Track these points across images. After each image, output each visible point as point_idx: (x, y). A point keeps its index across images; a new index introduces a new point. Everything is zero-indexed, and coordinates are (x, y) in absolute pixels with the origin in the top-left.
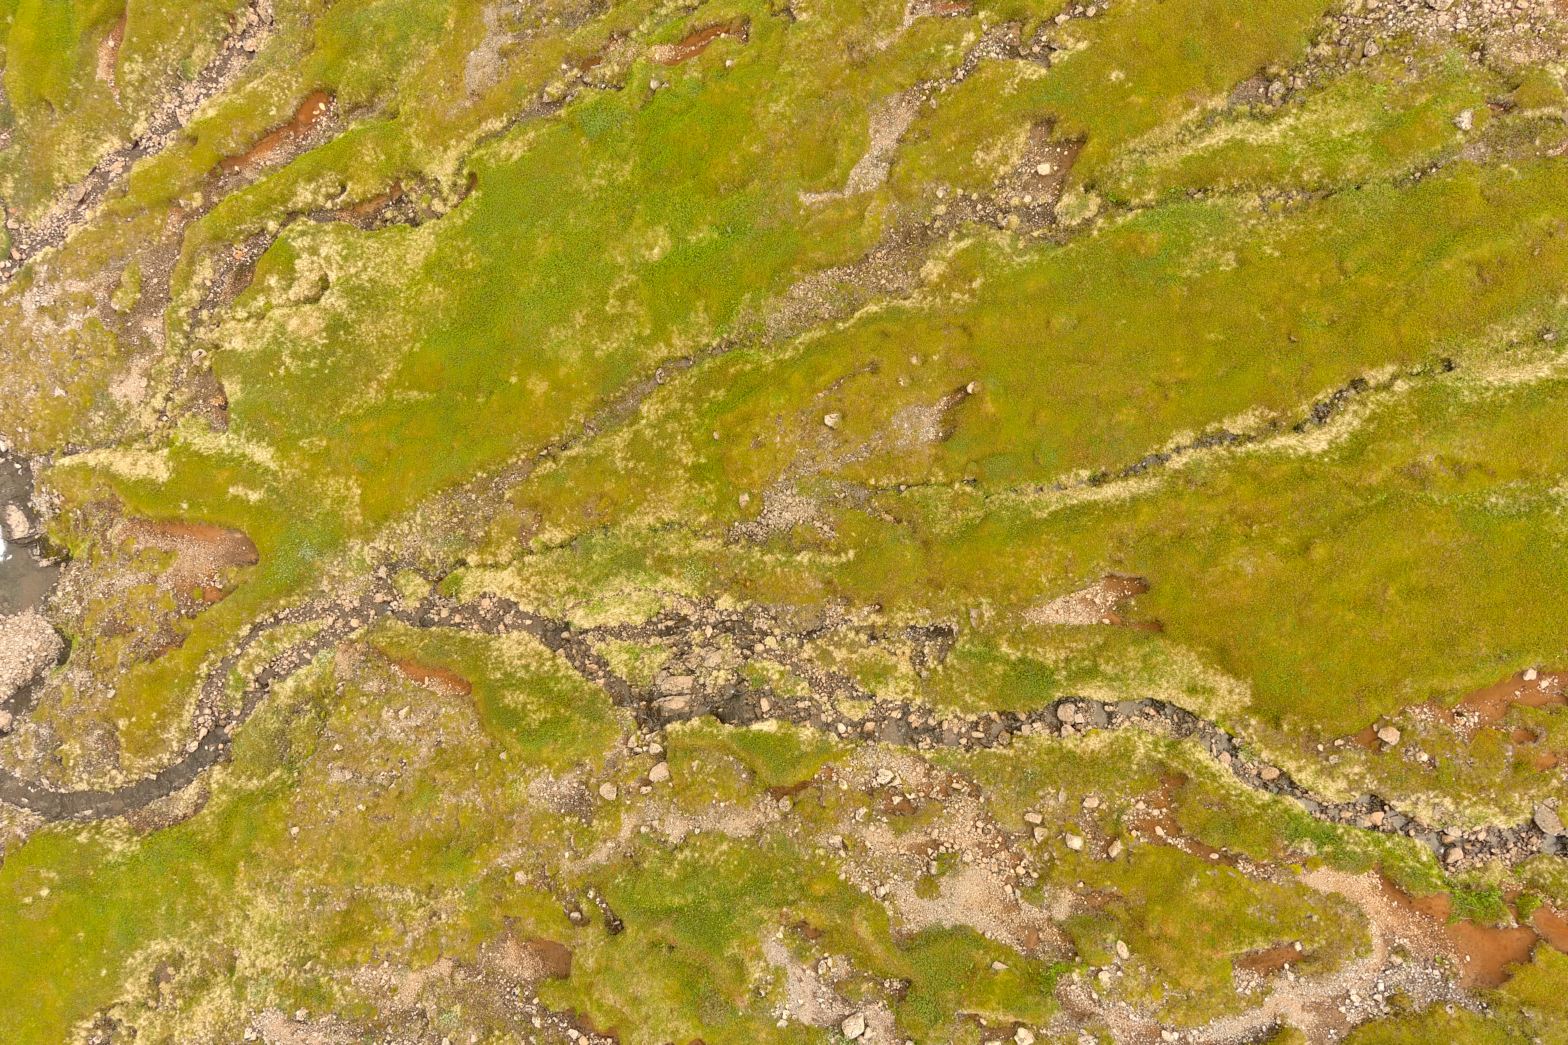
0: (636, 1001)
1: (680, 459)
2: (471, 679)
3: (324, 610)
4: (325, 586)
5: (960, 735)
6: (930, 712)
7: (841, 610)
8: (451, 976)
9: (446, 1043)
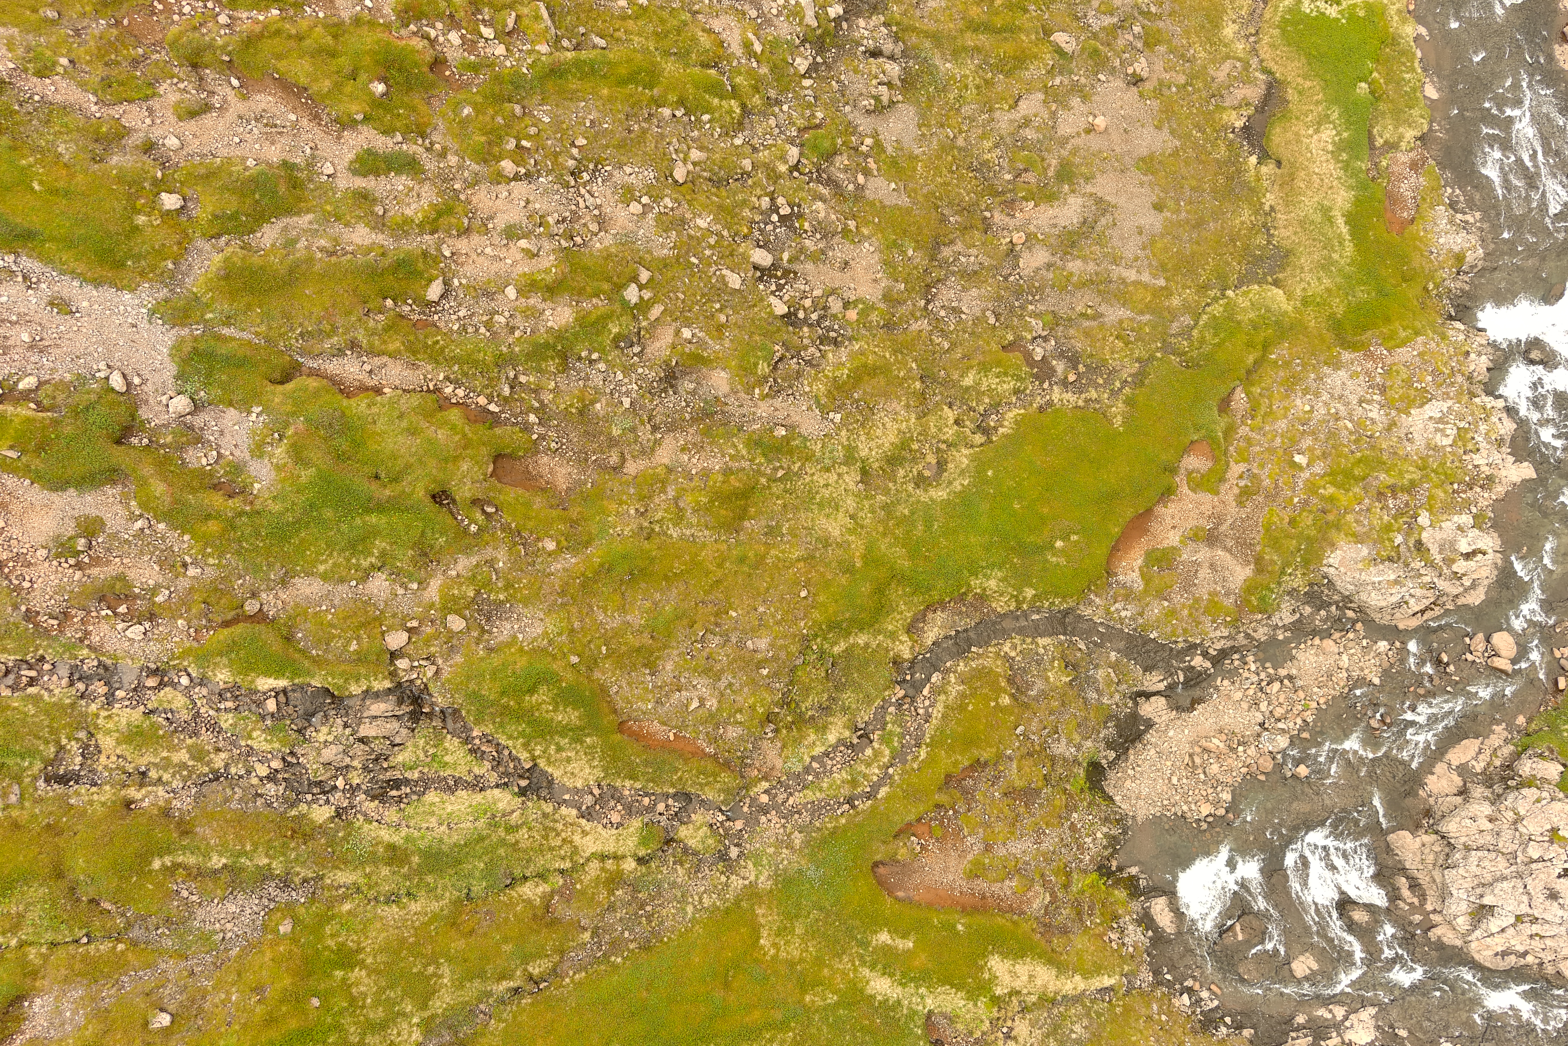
0: (412, 432)
1: (369, 975)
2: (618, 737)
3: (799, 813)
4: (798, 839)
5: (52, 672)
6: (82, 697)
7: (176, 803)
8: (623, 460)
9: (627, 402)
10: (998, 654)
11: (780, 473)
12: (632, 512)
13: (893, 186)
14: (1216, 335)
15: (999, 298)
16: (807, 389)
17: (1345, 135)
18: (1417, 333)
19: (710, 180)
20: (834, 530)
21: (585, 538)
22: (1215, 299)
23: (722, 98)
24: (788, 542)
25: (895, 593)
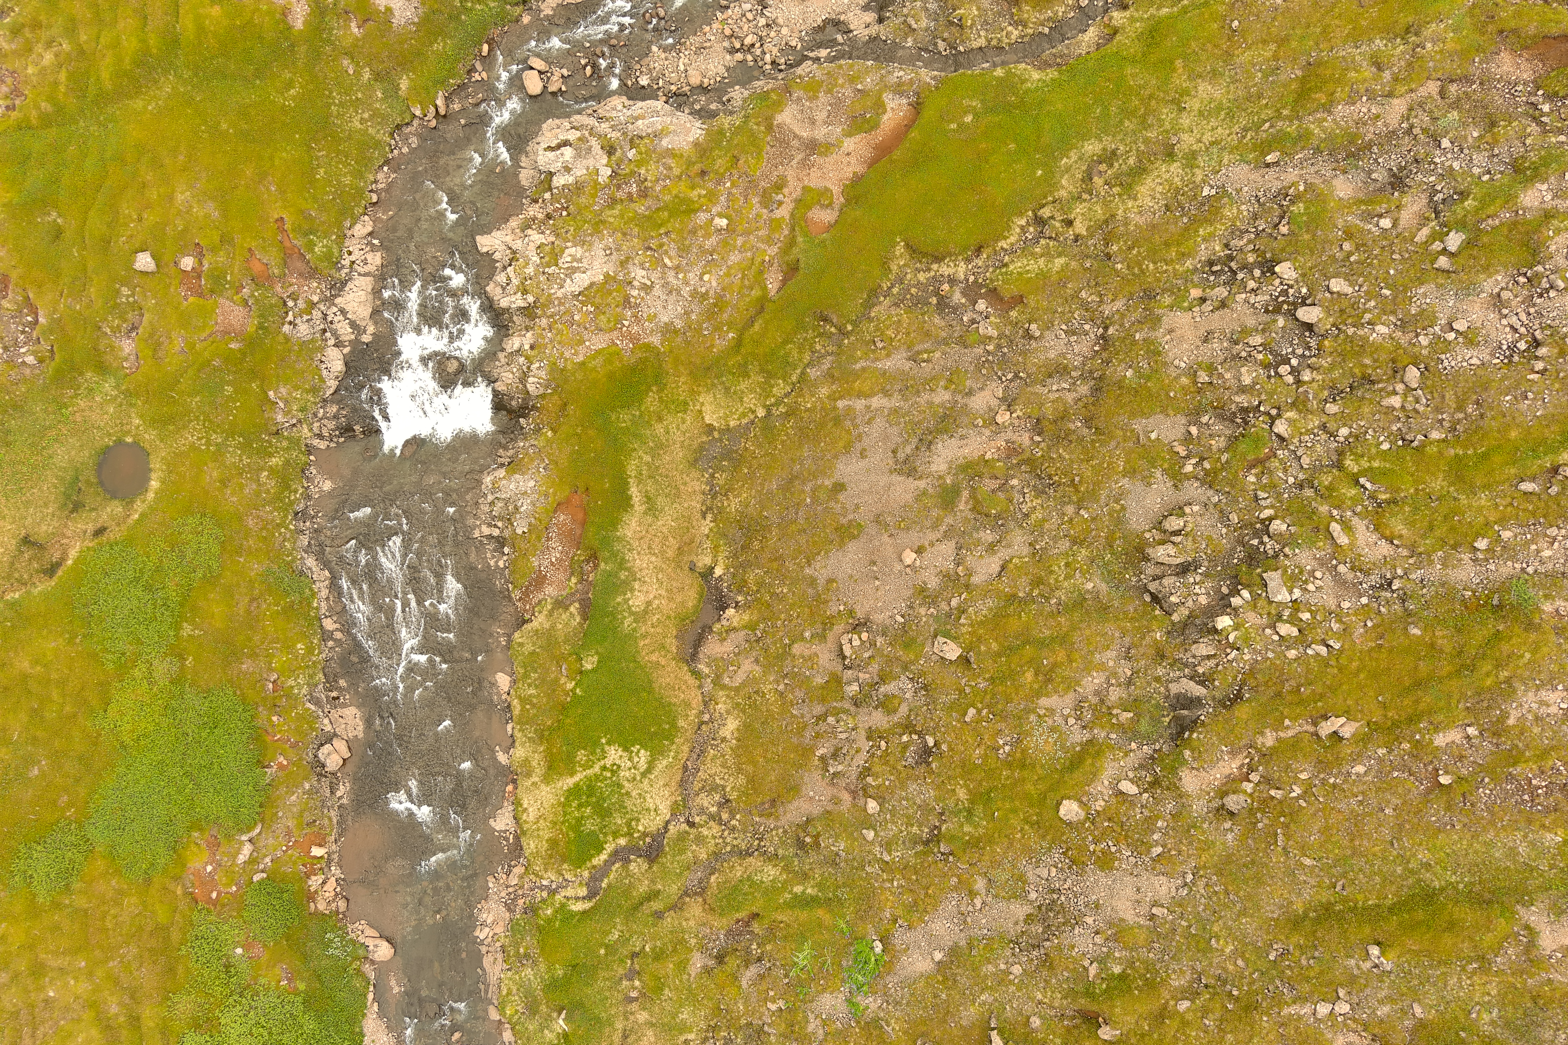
8: (1442, 92)
9: (1445, 143)
10: (1025, 26)
11: (1267, 125)
12: (1429, 45)
13: (1153, 436)
14: (788, 355)
15: (1024, 353)
16: (1243, 207)
17: (619, 599)
18: (583, 363)
19: (1373, 382)
20: (1204, 89)
21: (1477, 11)
22: (777, 404)
23: (1371, 468)
24: (1254, 65)
25: (1135, 49)
